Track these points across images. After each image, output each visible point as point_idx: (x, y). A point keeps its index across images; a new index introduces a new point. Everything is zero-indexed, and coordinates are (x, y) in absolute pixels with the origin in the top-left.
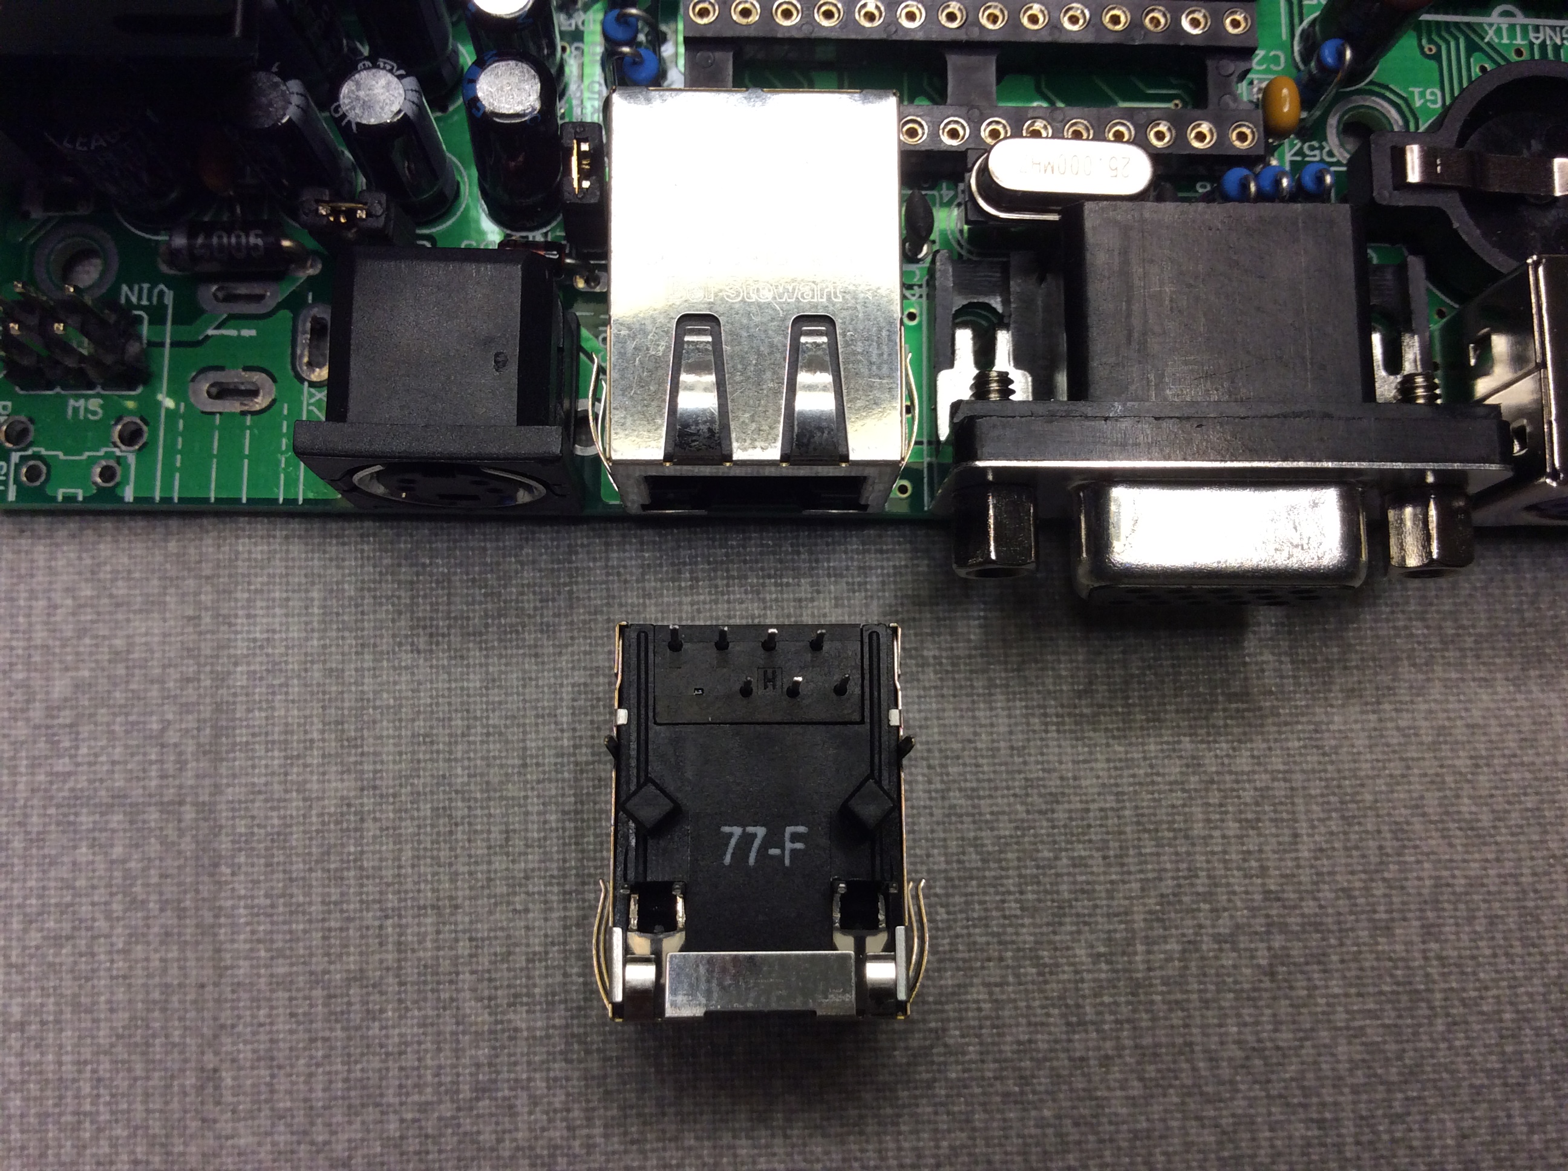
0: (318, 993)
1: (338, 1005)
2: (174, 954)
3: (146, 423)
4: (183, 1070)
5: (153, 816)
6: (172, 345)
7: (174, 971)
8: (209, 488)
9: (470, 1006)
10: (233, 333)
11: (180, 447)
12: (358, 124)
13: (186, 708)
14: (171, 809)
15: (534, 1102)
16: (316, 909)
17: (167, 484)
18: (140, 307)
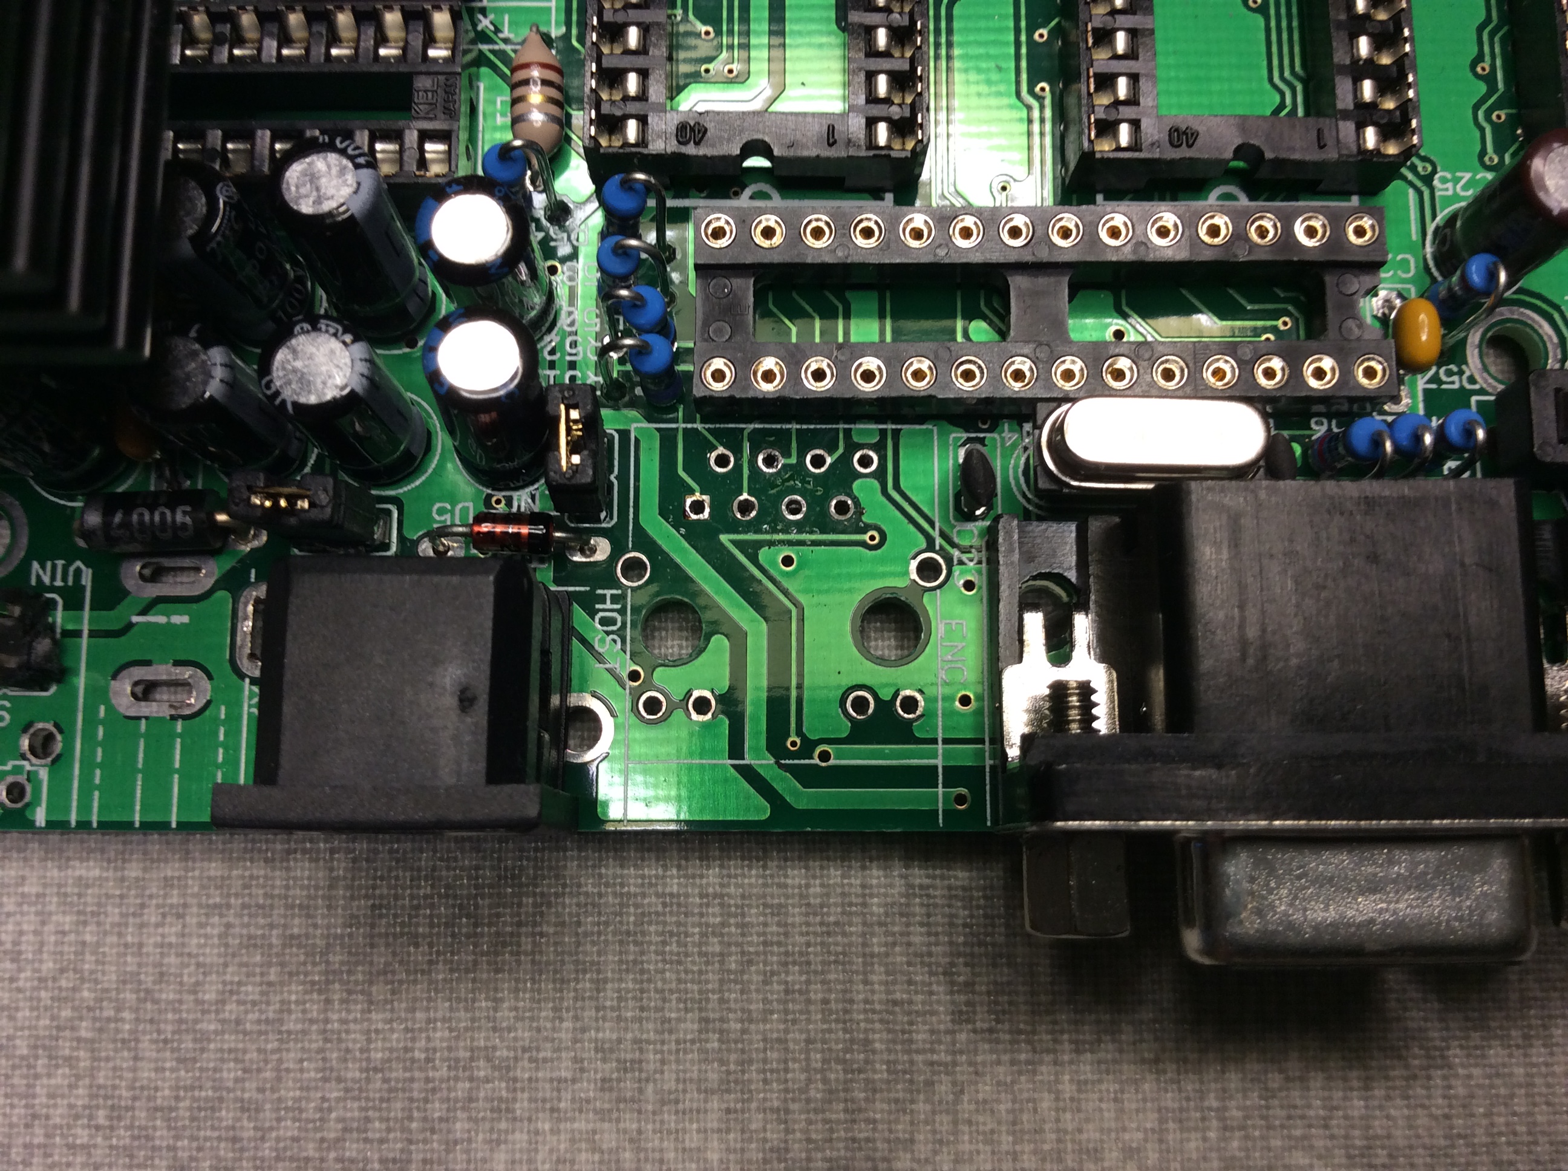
3: (61, 731)
6: (93, 634)
8: (133, 810)
10: (162, 619)
11: (99, 759)
12: (295, 404)
17: (85, 805)
18: (53, 589)
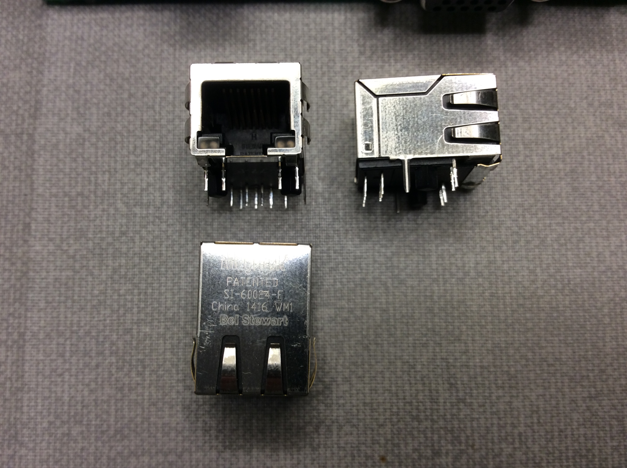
0: (67, 199)
1: (74, 203)
2: (17, 185)
4: (18, 224)
5: (13, 138)
7: (17, 190)
9: (120, 205)
13: (26, 102)
14: (19, 136)
15: (141, 238)
16: (67, 170)
